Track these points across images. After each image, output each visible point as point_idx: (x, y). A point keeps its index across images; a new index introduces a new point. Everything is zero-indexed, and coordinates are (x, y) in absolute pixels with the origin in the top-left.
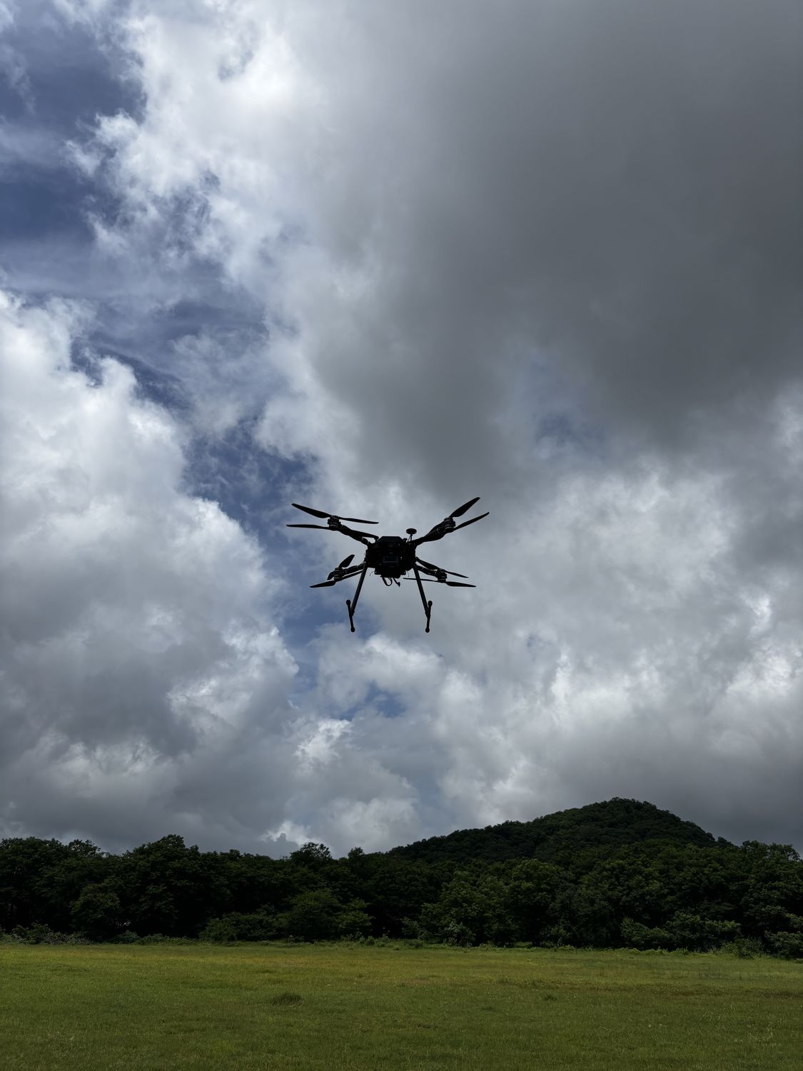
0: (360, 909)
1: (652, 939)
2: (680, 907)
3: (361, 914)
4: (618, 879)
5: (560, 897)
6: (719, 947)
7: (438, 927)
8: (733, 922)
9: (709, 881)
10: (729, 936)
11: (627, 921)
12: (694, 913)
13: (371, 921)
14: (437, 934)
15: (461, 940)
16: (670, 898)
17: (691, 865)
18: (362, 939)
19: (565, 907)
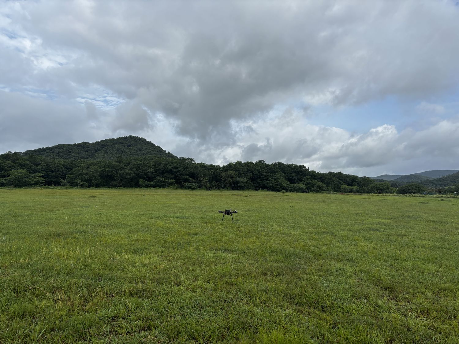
0: (40, 176)
1: (148, 185)
2: (158, 176)
3: (41, 178)
4: (139, 168)
5: (119, 173)
6: (168, 187)
7: (73, 182)
8: (173, 180)
9: (168, 169)
10: (171, 184)
11: (141, 180)
12: (162, 178)
13: (44, 181)
14: (73, 185)
15: (82, 186)
16: (155, 173)
17: (163, 164)
18: (44, 186)
19: (120, 176)
